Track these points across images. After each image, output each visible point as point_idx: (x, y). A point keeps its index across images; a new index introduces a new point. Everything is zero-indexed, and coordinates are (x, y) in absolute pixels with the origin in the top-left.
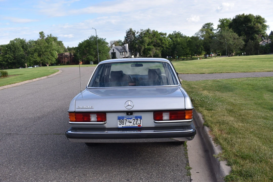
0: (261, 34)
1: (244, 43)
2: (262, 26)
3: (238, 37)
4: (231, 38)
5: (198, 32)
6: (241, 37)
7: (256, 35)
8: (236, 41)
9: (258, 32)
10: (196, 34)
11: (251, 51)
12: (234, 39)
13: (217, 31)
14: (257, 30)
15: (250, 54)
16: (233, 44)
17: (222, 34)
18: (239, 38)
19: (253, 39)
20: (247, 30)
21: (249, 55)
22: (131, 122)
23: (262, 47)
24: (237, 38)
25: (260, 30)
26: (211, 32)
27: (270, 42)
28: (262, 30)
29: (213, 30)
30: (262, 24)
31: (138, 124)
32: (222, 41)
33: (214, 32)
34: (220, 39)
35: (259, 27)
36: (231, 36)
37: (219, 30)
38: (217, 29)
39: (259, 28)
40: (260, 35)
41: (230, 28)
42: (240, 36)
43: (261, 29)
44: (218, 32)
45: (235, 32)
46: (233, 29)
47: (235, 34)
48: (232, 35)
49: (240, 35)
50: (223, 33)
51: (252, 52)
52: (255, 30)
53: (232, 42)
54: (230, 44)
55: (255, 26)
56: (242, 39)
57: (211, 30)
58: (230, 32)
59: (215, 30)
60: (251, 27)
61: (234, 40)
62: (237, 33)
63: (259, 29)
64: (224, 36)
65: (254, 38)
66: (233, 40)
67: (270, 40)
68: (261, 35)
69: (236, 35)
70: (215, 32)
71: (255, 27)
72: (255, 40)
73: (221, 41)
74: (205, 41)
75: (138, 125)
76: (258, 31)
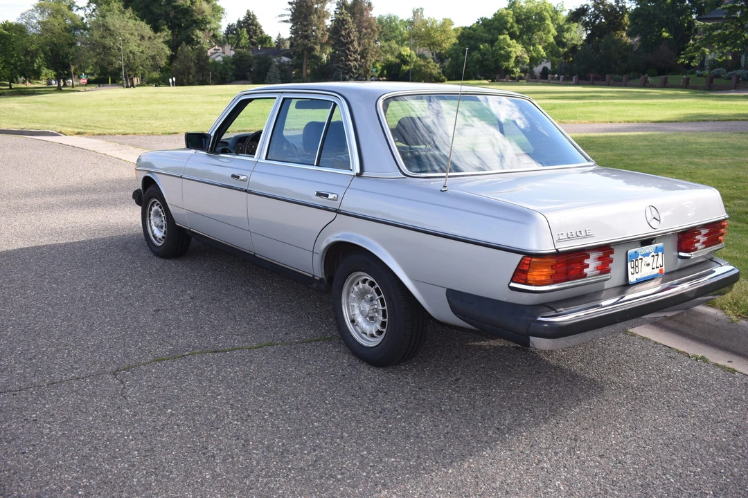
0: (210, 30)
1: (168, 52)
2: (213, 10)
3: (151, 33)
4: (132, 34)
5: (33, 10)
6: (159, 34)
7: (198, 32)
8: (146, 43)
9: (201, 24)
10: (23, 16)
11: (189, 73)
12: (142, 38)
13: (88, 12)
14: (200, 18)
15: (185, 80)
16: (139, 54)
17: (106, 22)
18: (155, 38)
19: (190, 41)
20: (175, 17)
21: (182, 85)
22: (648, 265)
23: (215, 64)
24: (150, 38)
25: (208, 20)
26: (70, 13)
27: (233, 53)
28: (212, 19)
29: (75, 9)
30: (212, 3)
31: (660, 268)
32: (109, 42)
33: (77, 13)
34: (103, 37)
35: (204, 12)
36: (134, 31)
37: (94, 10)
38: (88, 6)
39: (206, 13)
40: (207, 31)
41: (126, 7)
42: (156, 32)
43: (209, 17)
44: (91, 15)
45: (142, 20)
46: (134, 10)
47: (143, 24)
48: (134, 28)
49: (156, 29)
50: (109, 19)
51: (191, 76)
52: (195, 18)
53: (137, 48)
54: (131, 52)
55: (194, 8)
56: (161, 40)
57: (70, 8)
58: (129, 18)
59: (81, 8)
60: (184, 9)
61: (141, 42)
62: (148, 23)
63: (206, 16)
64: (112, 28)
65: (193, 39)
66: (139, 42)
67: (230, 47)
68: (211, 34)
69: (147, 30)
70: (81, 13)
71: (193, 10)
72: (196, 45)
73: (103, 41)
74: (54, 39)
75: (660, 270)
76: (202, 21)
